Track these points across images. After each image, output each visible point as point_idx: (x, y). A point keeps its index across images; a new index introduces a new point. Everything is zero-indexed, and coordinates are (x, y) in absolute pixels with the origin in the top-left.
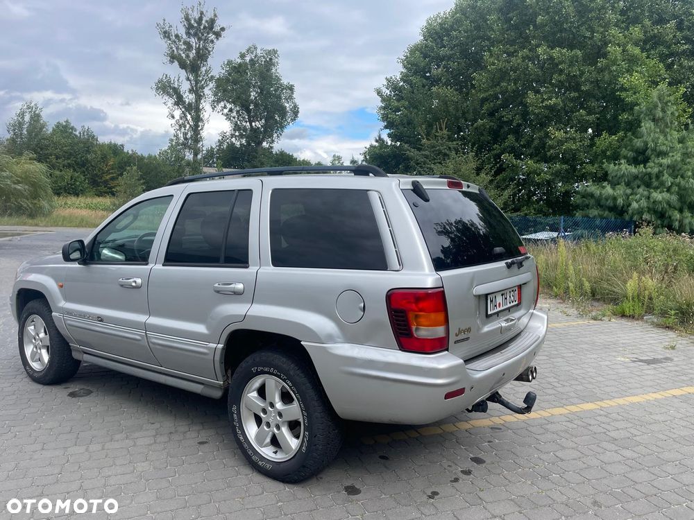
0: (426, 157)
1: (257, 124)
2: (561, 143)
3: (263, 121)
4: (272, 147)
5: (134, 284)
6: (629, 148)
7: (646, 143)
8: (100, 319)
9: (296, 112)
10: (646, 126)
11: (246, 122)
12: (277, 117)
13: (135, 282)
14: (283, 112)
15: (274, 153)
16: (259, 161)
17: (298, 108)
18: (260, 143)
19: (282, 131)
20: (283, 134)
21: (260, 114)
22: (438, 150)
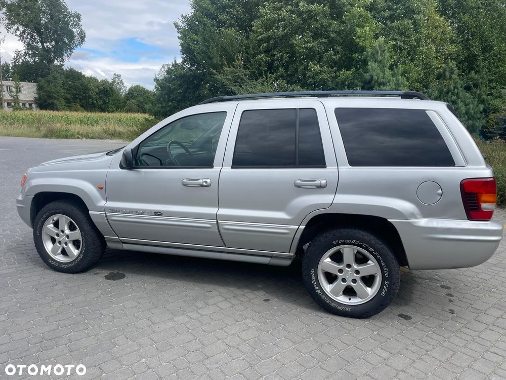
0: (229, 80)
1: (48, 45)
2: (317, 74)
3: (53, 43)
4: (63, 65)
5: (204, 184)
6: (359, 80)
7: (372, 77)
8: (158, 214)
9: (83, 38)
10: (372, 65)
11: (37, 43)
12: (66, 40)
13: (206, 182)
14: (71, 36)
15: (64, 70)
16: (53, 77)
17: (85, 33)
18: (51, 61)
19: (72, 52)
20: (72, 54)
21: (51, 36)
22: (238, 75)
